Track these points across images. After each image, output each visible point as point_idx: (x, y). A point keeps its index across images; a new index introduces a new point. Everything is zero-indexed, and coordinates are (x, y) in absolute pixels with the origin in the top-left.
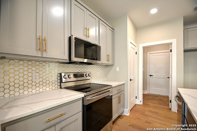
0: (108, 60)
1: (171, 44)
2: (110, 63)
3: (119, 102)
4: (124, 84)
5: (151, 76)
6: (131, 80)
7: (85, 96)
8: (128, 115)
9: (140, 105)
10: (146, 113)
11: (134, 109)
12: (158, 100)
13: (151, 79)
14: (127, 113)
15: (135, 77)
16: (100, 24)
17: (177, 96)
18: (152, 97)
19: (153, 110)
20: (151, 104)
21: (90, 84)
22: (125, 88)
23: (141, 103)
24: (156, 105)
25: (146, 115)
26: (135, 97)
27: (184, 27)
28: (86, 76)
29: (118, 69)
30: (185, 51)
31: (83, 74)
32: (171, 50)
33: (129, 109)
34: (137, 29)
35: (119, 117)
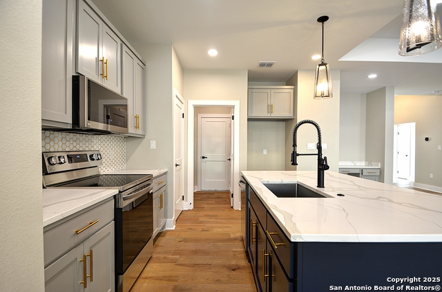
0: (137, 127)
1: (233, 107)
2: (139, 132)
3: (161, 207)
4: (165, 173)
5: (203, 157)
6: (177, 165)
7: (120, 192)
8: (173, 229)
9: (189, 210)
10: (201, 219)
11: (182, 217)
12: (215, 198)
13: (203, 164)
14: (171, 226)
15: (181, 160)
16: (124, 52)
17: (241, 182)
18: (206, 195)
19: (210, 213)
20: (206, 206)
21: (98, 176)
22: (168, 180)
23: (191, 207)
24: (213, 206)
25: (202, 222)
26: (181, 197)
27: (248, 85)
28: (93, 160)
29: (153, 145)
30: (249, 120)
31: (86, 155)
32: (233, 116)
33: (174, 218)
34: (185, 70)
35: (159, 235)
